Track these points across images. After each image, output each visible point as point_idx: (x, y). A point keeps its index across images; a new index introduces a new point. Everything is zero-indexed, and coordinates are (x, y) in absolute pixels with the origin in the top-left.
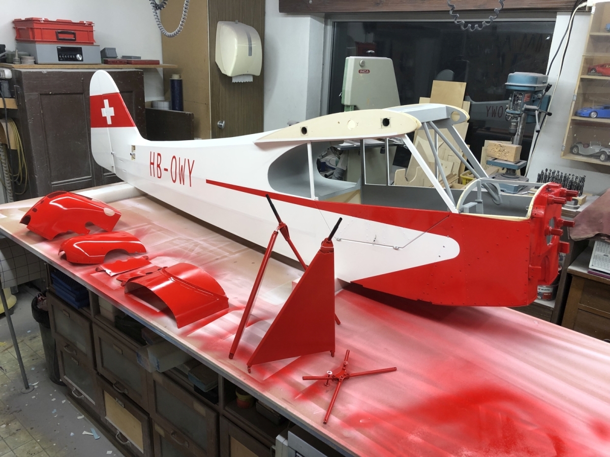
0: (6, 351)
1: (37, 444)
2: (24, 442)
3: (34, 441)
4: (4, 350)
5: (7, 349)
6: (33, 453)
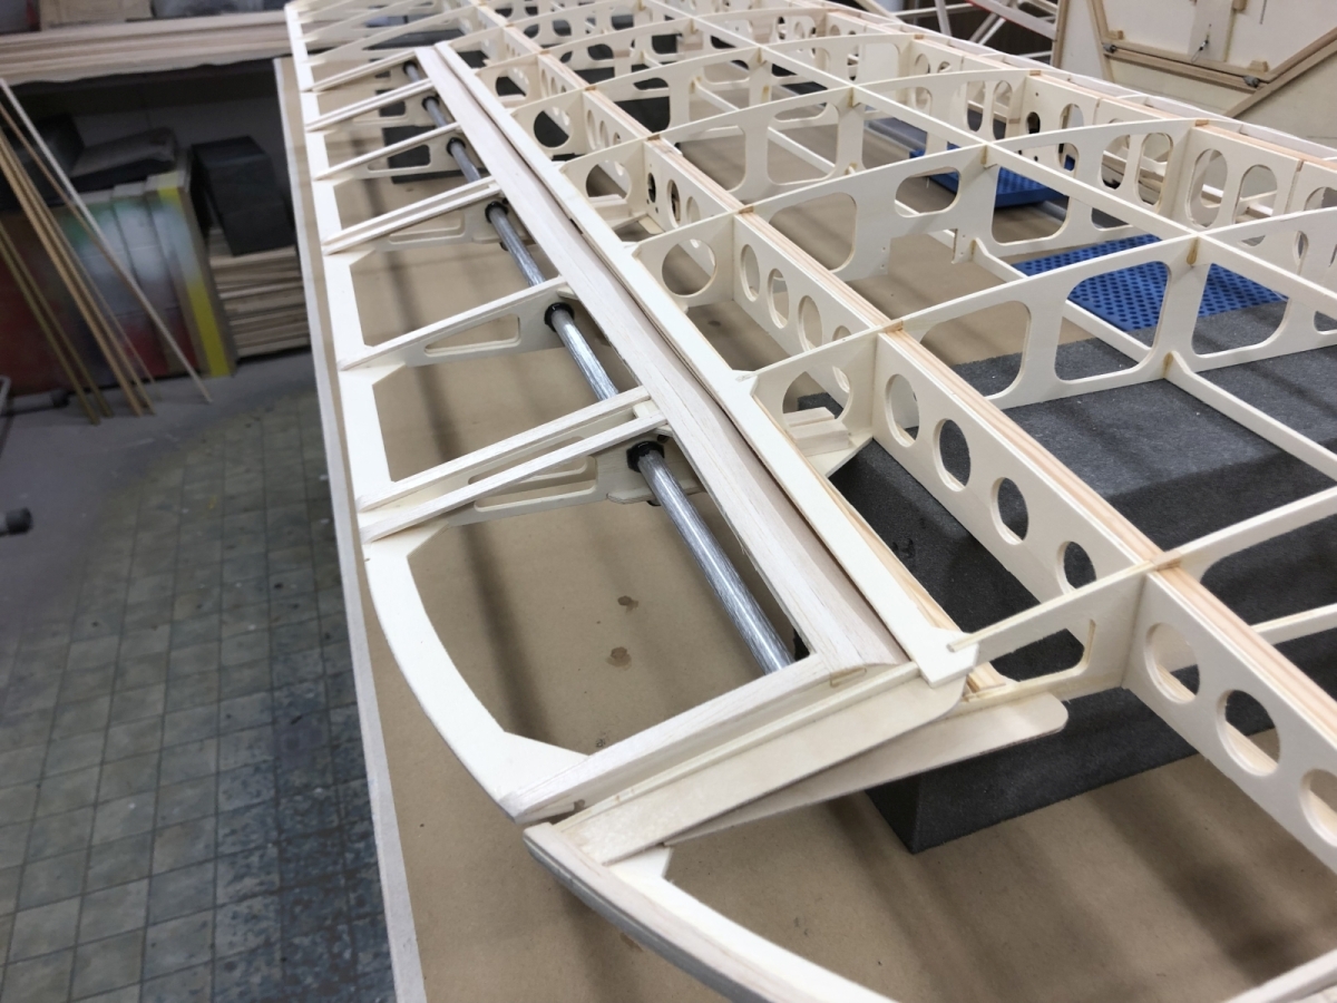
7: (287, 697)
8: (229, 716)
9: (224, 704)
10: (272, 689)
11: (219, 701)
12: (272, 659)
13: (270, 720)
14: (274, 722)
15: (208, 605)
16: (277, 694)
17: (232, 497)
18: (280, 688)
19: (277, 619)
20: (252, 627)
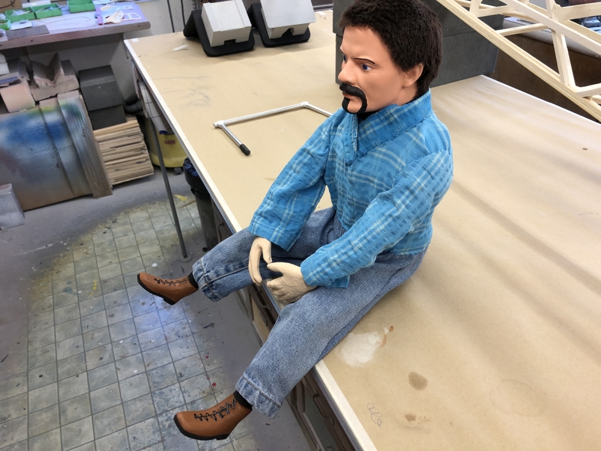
0: (185, 207)
1: (188, 326)
2: (176, 319)
3: (185, 321)
4: (184, 206)
5: (186, 205)
6: (181, 335)
7: (167, 420)
8: (134, 438)
9: (129, 428)
10: (156, 416)
11: (127, 427)
12: (152, 393)
13: (160, 439)
14: (163, 441)
15: (106, 357)
16: (160, 419)
17: (105, 281)
18: (161, 414)
19: (148, 365)
20: (136, 371)
